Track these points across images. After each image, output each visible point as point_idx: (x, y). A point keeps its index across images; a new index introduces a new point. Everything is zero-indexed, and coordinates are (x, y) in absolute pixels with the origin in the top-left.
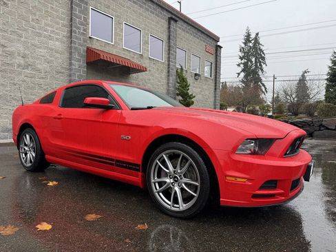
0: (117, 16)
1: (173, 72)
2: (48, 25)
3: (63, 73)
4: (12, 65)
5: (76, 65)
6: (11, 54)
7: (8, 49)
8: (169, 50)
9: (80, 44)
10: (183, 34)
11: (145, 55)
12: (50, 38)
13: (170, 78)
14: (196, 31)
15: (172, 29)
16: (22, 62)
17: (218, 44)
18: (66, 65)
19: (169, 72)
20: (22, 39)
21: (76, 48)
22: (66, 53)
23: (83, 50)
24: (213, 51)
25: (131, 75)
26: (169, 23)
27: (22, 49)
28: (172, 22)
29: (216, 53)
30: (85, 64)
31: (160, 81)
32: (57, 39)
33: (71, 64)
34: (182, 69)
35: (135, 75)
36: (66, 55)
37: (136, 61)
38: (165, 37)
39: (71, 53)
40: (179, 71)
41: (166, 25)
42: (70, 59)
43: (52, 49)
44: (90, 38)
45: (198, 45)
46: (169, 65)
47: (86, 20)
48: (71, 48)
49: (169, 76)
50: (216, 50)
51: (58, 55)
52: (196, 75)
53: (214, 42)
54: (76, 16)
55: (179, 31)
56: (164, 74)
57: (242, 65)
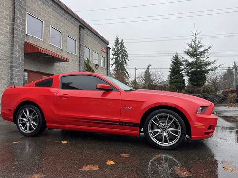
0: (46, 21)
1: (83, 63)
3: (5, 60)
5: (17, 54)
8: (80, 47)
9: (20, 39)
10: (88, 37)
11: (64, 50)
13: (81, 66)
14: (95, 36)
15: (82, 34)
17: (108, 46)
18: (8, 54)
19: (80, 62)
21: (17, 42)
22: (8, 44)
23: (22, 43)
24: (105, 50)
25: (55, 63)
26: (80, 30)
28: (82, 29)
29: (107, 52)
30: (24, 54)
31: (73, 68)
32: (2, 34)
33: (12, 54)
34: (88, 61)
35: (57, 64)
36: (8, 46)
37: (58, 53)
38: (77, 39)
39: (12, 45)
40: (86, 62)
41: (77, 30)
42: (12, 49)
44: (27, 35)
45: (98, 45)
46: (80, 57)
48: (12, 41)
49: (80, 65)
50: (107, 50)
52: (96, 65)
53: (106, 44)
54: (17, 17)
55: (86, 35)
56: (77, 63)
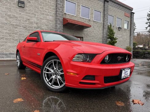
0: (78, 3)
1: (106, 27)
2: (46, 9)
4: (32, 27)
5: (59, 26)
6: (32, 23)
7: (30, 21)
8: (104, 16)
9: (60, 17)
10: (112, 8)
11: (91, 20)
12: (48, 15)
13: (105, 30)
14: (119, 6)
15: (106, 6)
16: (36, 26)
17: (132, 11)
18: (54, 26)
19: (104, 27)
20: (36, 16)
21: (58, 19)
22: (54, 21)
23: (61, 19)
24: (129, 15)
26: (104, 3)
27: (36, 20)
28: (106, 2)
29: (131, 16)
30: (63, 26)
31: (98, 32)
32: (51, 15)
33: (56, 26)
34: (111, 25)
35: (86, 30)
36: (55, 22)
37: (87, 23)
38: (102, 10)
40: (109, 26)
42: (56, 24)
43: (48, 20)
44: (65, 13)
45: (121, 13)
46: (104, 23)
47: (63, 5)
48: (56, 18)
49: (104, 29)
50: (131, 15)
51: (51, 22)
52: (119, 28)
53: (130, 11)
54: (58, 4)
55: (110, 7)
56: (102, 28)
57: (148, 23)
